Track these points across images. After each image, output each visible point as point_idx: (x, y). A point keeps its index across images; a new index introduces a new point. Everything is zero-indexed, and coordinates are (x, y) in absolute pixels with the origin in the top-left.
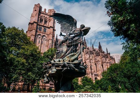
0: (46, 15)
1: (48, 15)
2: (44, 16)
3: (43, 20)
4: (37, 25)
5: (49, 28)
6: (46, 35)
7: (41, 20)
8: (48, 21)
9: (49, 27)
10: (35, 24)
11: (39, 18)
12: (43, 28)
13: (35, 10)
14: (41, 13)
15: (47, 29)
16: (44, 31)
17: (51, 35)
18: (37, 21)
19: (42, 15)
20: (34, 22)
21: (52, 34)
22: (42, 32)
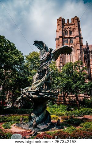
0: (70, 25)
1: (71, 25)
2: (68, 27)
3: (67, 32)
4: (63, 38)
5: (75, 38)
6: (73, 46)
7: (66, 33)
8: (73, 31)
9: (75, 36)
10: (61, 39)
11: (64, 31)
12: (69, 40)
13: (59, 25)
14: (64, 25)
15: (73, 39)
16: (71, 42)
17: (79, 45)
18: (61, 35)
19: (65, 27)
20: (60, 37)
21: (79, 43)
22: (69, 44)
